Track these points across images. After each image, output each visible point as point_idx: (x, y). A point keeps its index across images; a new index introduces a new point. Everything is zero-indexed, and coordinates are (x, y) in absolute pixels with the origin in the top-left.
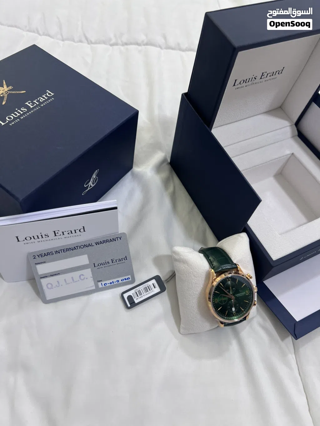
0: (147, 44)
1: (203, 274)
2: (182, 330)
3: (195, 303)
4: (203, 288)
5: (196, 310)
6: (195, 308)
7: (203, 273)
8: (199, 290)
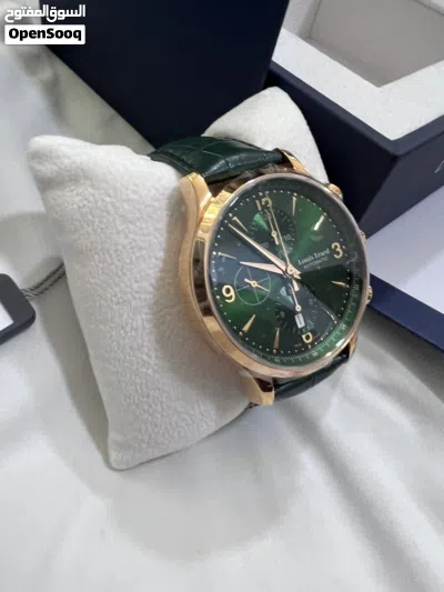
1: (156, 204)
2: (114, 455)
3: (144, 328)
4: (165, 261)
5: (153, 354)
6: (146, 350)
7: (157, 200)
8: (151, 272)
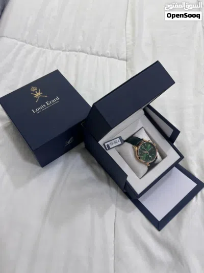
0: (81, 52)
